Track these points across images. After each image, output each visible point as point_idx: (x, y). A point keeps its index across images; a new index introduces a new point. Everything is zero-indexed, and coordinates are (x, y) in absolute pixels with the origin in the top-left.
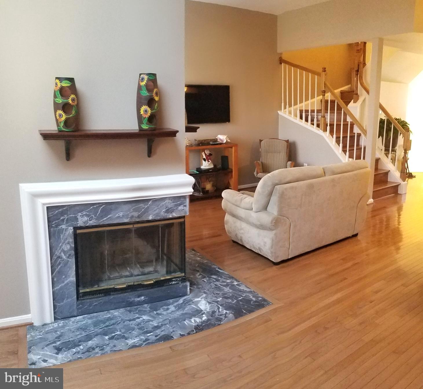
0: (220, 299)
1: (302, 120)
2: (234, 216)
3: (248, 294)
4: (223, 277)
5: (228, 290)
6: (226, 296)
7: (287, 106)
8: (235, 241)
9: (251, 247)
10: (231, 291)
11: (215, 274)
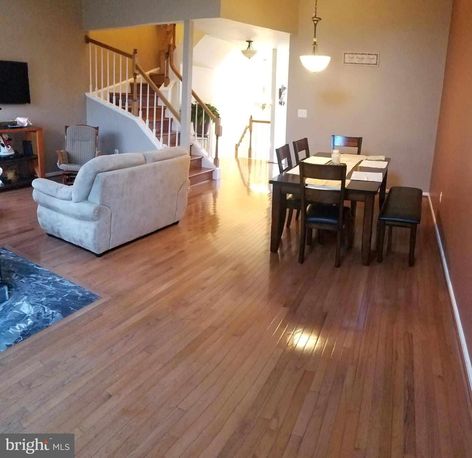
0: (44, 299)
1: (112, 103)
2: (48, 207)
3: (73, 290)
4: (43, 275)
5: (51, 287)
6: (50, 294)
7: (96, 88)
8: (51, 234)
9: (70, 240)
10: (54, 288)
11: (33, 273)
